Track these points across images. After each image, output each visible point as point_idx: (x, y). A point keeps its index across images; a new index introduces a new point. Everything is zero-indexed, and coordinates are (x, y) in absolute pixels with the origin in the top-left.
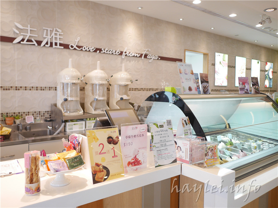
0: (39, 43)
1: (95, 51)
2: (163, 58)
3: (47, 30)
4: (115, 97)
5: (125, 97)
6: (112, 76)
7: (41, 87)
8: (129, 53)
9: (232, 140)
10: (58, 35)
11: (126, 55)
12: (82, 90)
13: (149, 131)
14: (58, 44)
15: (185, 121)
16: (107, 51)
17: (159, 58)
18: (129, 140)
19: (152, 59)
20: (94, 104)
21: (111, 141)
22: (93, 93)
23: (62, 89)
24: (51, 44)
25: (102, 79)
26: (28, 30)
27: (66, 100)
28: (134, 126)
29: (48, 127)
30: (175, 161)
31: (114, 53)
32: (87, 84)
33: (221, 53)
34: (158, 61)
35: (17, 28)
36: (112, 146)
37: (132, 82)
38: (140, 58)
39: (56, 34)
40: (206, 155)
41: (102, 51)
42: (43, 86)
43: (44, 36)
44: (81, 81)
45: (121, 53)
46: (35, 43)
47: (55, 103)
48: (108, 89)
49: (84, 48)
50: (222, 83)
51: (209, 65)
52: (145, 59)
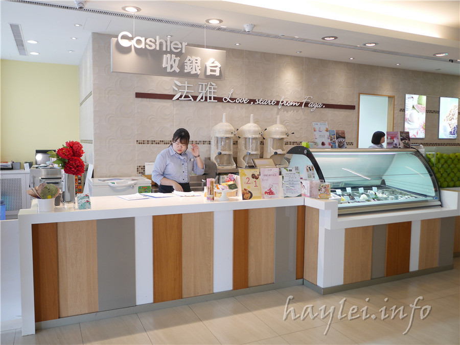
0: (195, 98)
1: (249, 103)
2: (328, 106)
3: (202, 85)
4: (269, 151)
5: (279, 151)
6: (266, 129)
7: (196, 141)
8: (287, 102)
9: (377, 193)
10: (212, 88)
11: (283, 105)
12: (235, 144)
13: (280, 174)
14: (212, 98)
15: (309, 168)
16: (262, 102)
17: (324, 106)
18: (266, 178)
19: (315, 108)
20: (247, 159)
21: (254, 176)
22: (246, 147)
23: (216, 142)
24: (206, 98)
25: (255, 132)
26: (185, 86)
27: (220, 154)
28: (270, 169)
29: (203, 180)
30: (300, 196)
31: (269, 104)
32: (239, 138)
33: (415, 94)
34: (322, 109)
35: (177, 86)
36: (255, 179)
37: (288, 136)
38: (300, 107)
39: (210, 88)
40: (319, 190)
41: (256, 102)
42: (198, 140)
43: (200, 91)
44: (235, 135)
45: (278, 103)
46: (191, 98)
47: (209, 157)
48: (262, 143)
49: (238, 101)
50: (416, 134)
51: (395, 112)
52: (306, 108)
